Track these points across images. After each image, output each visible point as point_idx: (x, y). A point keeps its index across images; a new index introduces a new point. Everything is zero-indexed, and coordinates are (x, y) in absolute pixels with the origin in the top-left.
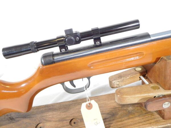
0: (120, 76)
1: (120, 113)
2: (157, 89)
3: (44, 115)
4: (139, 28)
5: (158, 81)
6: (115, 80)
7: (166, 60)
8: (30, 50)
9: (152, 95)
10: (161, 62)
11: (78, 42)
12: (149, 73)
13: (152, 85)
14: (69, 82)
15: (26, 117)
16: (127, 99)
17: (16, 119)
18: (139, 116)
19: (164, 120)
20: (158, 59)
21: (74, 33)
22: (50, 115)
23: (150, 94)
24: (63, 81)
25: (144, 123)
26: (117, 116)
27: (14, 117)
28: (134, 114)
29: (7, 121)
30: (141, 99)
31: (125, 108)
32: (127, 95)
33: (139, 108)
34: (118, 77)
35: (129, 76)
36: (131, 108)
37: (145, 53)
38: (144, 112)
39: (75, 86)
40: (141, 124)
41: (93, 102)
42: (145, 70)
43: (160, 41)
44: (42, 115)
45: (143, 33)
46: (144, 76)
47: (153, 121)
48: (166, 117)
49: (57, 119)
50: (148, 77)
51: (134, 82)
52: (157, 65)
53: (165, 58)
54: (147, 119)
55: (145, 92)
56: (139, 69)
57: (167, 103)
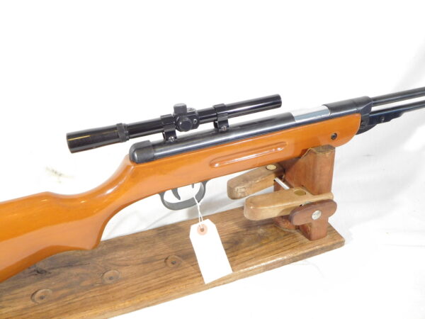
0: (244, 180)
1: (246, 240)
2: (303, 195)
3: (110, 258)
4: (280, 106)
5: (303, 183)
6: (238, 185)
7: (315, 153)
8: (118, 137)
9: (297, 203)
10: (309, 155)
11: (195, 126)
12: (289, 174)
13: (295, 190)
14: (171, 191)
15: (72, 266)
16: (263, 211)
17: (51, 271)
18: (276, 240)
19: (310, 242)
20: (304, 151)
21: (188, 112)
22: (121, 255)
23: (294, 202)
24: (162, 190)
25: (285, 248)
26: (243, 244)
27: (46, 269)
28: (268, 238)
29: (33, 277)
30: (283, 211)
31: (253, 232)
32: (263, 205)
33: (273, 229)
34: (243, 181)
35: (260, 178)
36: (261, 230)
37: (287, 143)
38: (282, 234)
39: (179, 198)
40: (280, 251)
41: (208, 223)
42: (281, 168)
43: (306, 126)
44: (106, 258)
45: (284, 114)
46: (280, 178)
47: (297, 244)
48: (313, 236)
49: (140, 261)
50: (287, 180)
51: (266, 187)
52: (302, 160)
53: (314, 150)
54: (287, 243)
55: (288, 200)
56: (272, 167)
57: (317, 212)
